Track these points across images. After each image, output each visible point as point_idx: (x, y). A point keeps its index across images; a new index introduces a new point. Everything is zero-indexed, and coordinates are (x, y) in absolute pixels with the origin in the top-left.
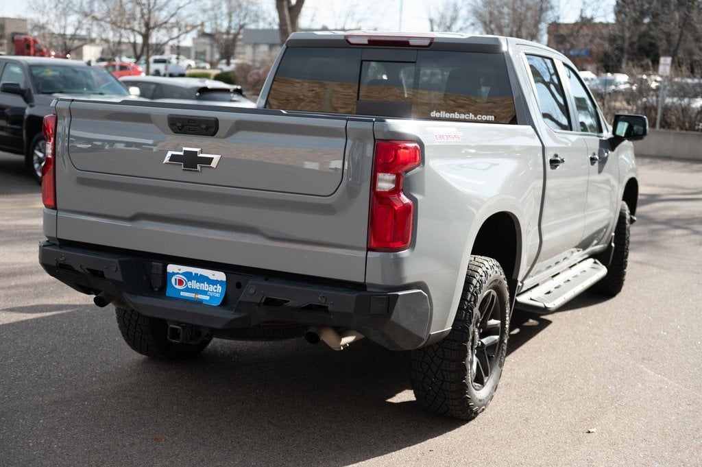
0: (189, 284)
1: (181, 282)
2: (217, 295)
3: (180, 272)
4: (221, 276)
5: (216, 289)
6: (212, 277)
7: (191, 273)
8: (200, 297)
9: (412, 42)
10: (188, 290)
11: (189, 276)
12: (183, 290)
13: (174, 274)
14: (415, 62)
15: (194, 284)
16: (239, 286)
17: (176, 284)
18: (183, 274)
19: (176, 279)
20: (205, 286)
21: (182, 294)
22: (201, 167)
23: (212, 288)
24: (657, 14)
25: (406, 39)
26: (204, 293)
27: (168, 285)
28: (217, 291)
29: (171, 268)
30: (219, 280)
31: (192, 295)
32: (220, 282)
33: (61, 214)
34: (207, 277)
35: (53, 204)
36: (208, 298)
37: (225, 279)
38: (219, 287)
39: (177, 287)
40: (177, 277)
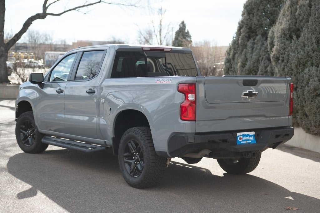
0: (244, 138)
1: (241, 139)
2: (253, 140)
3: (241, 135)
4: (253, 133)
6: (250, 134)
7: (244, 134)
8: (247, 142)
9: (165, 50)
10: (243, 141)
11: (243, 136)
12: (242, 141)
13: (239, 136)
15: (245, 138)
16: (258, 135)
20: (248, 138)
21: (242, 142)
22: (253, 97)
23: (250, 138)
25: (163, 49)
26: (248, 140)
27: (237, 140)
28: (252, 138)
29: (238, 134)
31: (245, 142)
34: (249, 135)
35: (194, 119)
36: (250, 142)
37: (254, 134)
38: (252, 137)
39: (240, 140)
40: (240, 137)
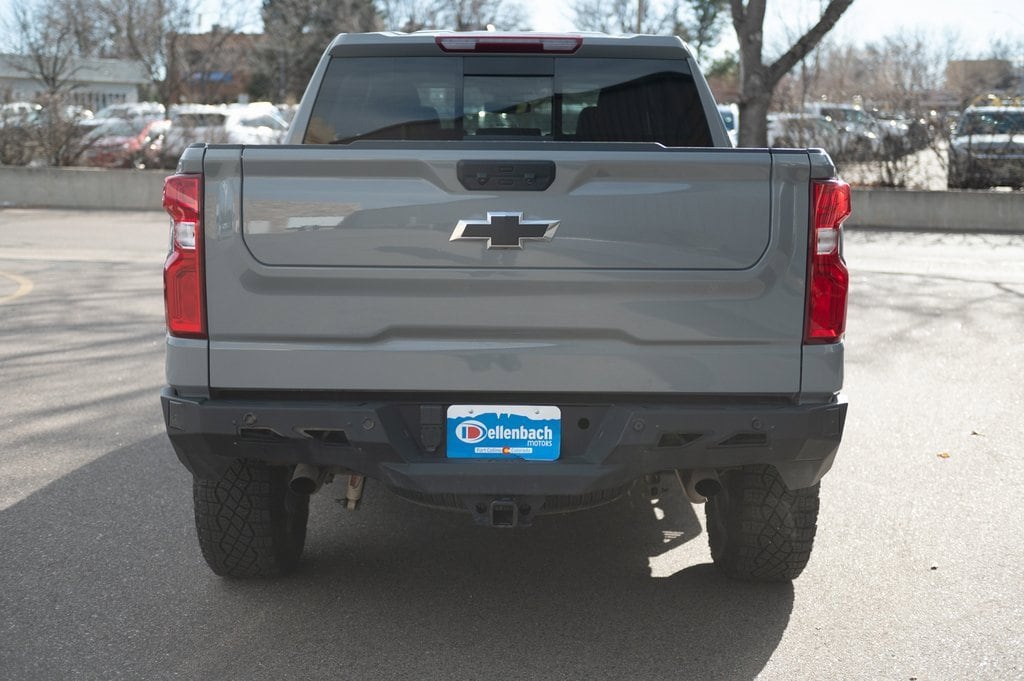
0: (491, 433)
1: (473, 432)
2: (548, 444)
3: (473, 416)
4: (553, 413)
5: (541, 434)
6: (534, 417)
7: (495, 415)
8: (513, 450)
9: (547, 46)
10: (487, 443)
11: (490, 420)
12: (479, 445)
13: (460, 420)
14: (552, 76)
15: (500, 432)
16: (584, 424)
17: (464, 437)
18: (477, 418)
19: (464, 429)
20: (521, 433)
21: (478, 450)
22: (524, 241)
23: (534, 434)
24: (330, 21)
25: (537, 41)
26: (522, 443)
27: (450, 440)
29: (455, 411)
30: (548, 419)
31: (499, 450)
32: (551, 423)
33: (214, 346)
34: (526, 418)
35: (198, 329)
36: (530, 450)
37: (559, 417)
38: (548, 432)
39: (467, 440)
40: (467, 424)
